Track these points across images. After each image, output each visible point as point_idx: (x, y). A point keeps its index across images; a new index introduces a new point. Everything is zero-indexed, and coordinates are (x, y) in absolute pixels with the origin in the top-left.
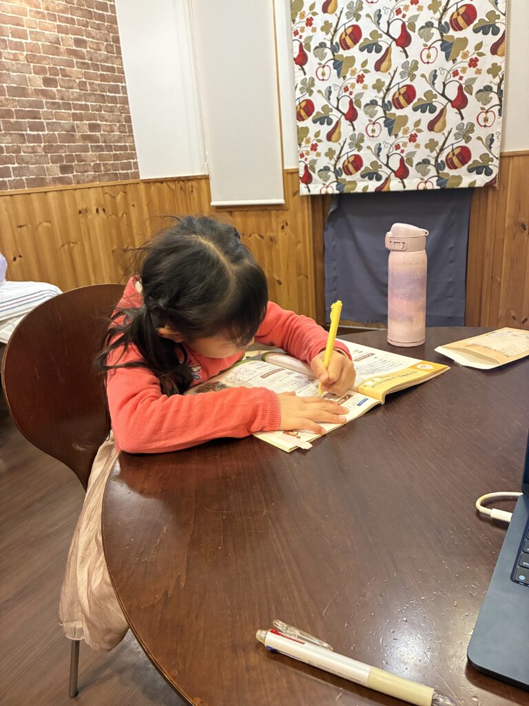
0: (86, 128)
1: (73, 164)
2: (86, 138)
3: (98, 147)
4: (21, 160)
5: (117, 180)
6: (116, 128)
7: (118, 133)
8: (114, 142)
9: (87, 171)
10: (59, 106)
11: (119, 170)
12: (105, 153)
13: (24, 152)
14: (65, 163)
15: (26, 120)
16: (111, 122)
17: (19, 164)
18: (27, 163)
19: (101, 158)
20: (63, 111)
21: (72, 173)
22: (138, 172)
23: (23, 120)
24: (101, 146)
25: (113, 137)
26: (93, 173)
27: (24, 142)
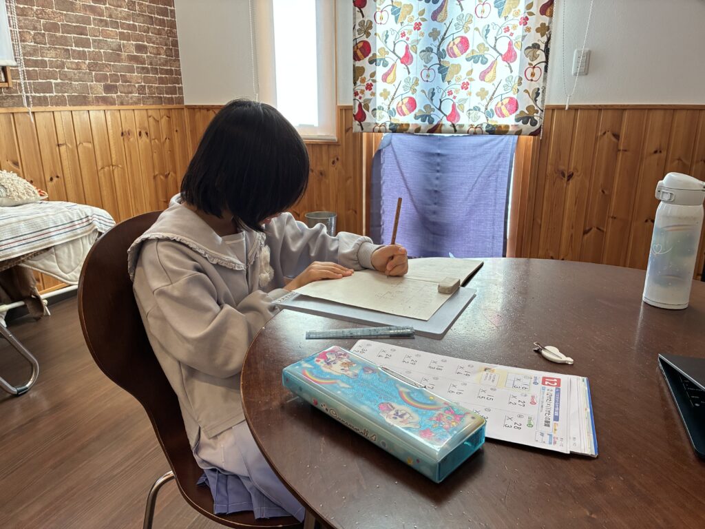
0: (133, 49)
1: (118, 84)
2: (133, 58)
3: (143, 68)
4: (64, 76)
5: (162, 104)
6: (162, 52)
7: (164, 57)
8: (160, 65)
9: (131, 93)
10: (106, 24)
11: (163, 94)
12: (151, 75)
13: (68, 68)
14: (109, 82)
15: (72, 35)
16: (157, 44)
17: (61, 80)
18: (70, 79)
19: (146, 80)
20: (110, 29)
21: (116, 93)
22: (183, 97)
23: (69, 35)
24: (147, 68)
25: (160, 60)
26: (137, 95)
27: (68, 58)
